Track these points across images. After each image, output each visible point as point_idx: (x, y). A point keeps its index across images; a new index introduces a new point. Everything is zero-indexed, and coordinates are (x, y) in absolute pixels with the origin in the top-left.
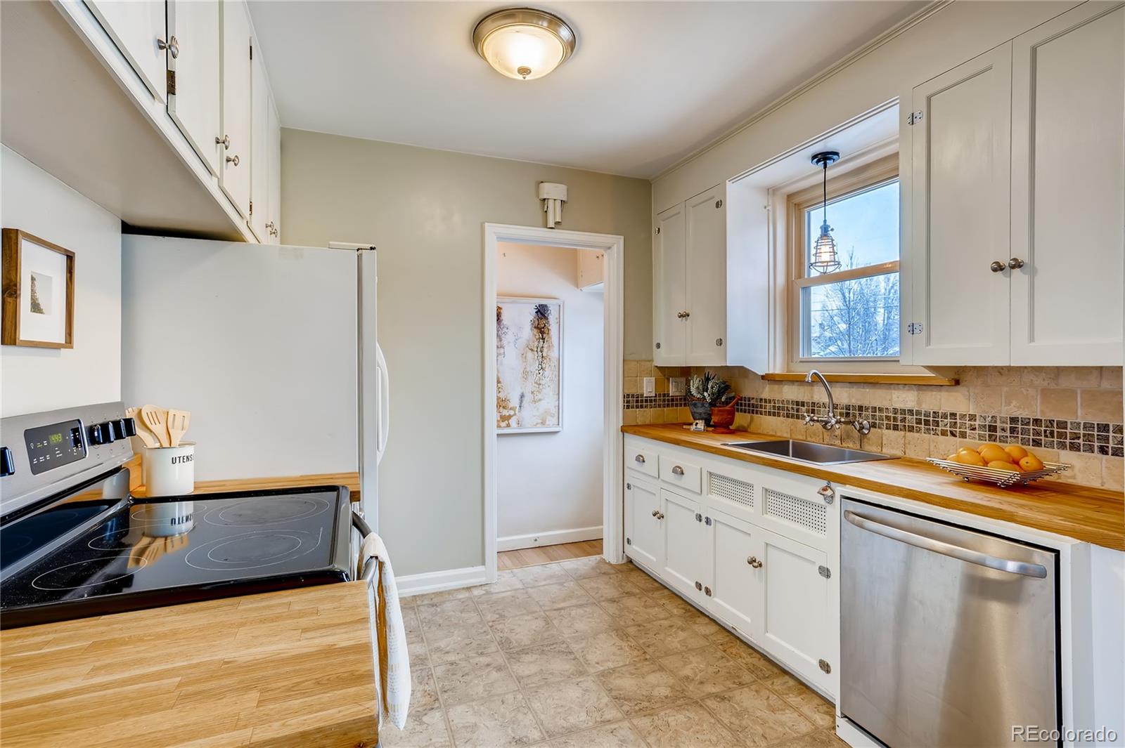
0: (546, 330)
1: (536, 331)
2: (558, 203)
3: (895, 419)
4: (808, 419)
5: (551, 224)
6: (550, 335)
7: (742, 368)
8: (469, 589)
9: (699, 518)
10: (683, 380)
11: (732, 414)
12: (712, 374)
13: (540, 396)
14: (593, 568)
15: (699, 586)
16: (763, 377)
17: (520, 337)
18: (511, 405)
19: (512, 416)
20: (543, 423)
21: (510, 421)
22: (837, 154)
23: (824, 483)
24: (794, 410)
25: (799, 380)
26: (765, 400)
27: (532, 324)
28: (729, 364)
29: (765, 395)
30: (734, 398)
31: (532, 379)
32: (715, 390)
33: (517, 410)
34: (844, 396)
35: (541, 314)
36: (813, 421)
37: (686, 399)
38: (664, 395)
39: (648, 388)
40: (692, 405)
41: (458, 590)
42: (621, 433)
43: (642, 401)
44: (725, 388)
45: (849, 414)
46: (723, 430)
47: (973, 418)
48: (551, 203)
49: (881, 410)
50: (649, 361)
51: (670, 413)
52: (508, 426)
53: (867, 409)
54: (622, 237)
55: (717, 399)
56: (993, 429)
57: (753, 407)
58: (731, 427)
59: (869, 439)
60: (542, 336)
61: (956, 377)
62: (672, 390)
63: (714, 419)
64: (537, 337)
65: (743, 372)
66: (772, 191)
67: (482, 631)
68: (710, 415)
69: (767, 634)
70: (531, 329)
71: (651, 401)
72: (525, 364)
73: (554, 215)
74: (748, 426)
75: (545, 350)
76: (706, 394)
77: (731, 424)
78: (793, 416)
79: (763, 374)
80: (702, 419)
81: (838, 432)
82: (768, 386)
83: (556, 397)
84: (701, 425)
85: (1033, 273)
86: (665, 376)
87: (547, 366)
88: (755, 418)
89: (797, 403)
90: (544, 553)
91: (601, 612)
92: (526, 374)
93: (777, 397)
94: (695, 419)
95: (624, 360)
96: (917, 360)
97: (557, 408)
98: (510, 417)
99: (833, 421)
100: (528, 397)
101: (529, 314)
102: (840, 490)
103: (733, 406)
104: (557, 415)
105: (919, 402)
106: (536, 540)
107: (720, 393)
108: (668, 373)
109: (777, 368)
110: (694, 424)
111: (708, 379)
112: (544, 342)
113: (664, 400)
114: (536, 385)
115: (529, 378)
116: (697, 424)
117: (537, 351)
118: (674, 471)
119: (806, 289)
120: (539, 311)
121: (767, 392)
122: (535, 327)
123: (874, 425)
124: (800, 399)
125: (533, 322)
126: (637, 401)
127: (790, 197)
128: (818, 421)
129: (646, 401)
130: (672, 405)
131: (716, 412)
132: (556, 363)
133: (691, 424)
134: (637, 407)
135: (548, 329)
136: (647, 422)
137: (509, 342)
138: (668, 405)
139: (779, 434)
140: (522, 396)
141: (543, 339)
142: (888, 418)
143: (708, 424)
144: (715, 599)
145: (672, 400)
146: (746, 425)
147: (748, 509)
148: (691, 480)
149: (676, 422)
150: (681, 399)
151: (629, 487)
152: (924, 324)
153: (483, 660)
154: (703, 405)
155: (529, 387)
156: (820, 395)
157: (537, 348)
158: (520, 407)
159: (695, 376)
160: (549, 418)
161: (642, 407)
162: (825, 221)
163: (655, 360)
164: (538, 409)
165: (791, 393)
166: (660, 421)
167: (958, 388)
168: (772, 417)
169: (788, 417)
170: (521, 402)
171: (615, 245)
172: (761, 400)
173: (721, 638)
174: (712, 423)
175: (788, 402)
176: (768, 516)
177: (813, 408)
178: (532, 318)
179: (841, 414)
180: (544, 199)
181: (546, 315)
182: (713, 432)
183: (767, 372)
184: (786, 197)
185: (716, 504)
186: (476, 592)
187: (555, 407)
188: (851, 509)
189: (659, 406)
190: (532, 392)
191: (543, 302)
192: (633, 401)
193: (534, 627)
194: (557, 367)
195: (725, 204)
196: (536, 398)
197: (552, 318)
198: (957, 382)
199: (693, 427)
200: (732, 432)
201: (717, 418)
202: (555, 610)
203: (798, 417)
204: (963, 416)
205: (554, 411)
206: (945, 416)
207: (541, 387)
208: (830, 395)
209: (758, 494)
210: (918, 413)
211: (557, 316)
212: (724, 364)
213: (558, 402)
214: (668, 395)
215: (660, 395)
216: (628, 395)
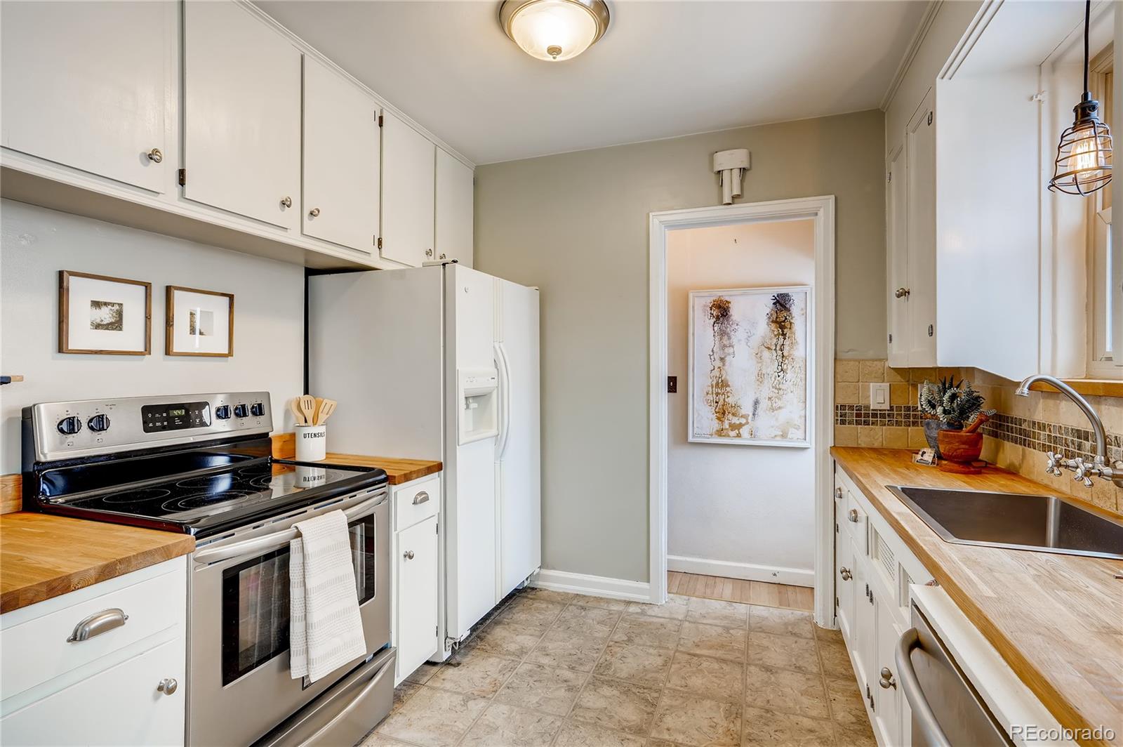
0: (787, 324)
1: (773, 326)
2: (736, 173)
5: (727, 199)
6: (793, 330)
8: (628, 603)
9: (867, 590)
13: (779, 403)
15: (868, 691)
17: (754, 334)
18: (743, 412)
19: (744, 425)
20: (784, 436)
21: (741, 430)
26: (1039, 424)
27: (769, 318)
28: (940, 365)
29: (1039, 417)
31: (768, 383)
33: (750, 418)
35: (781, 305)
37: (911, 417)
38: (908, 409)
39: (877, 396)
41: (618, 601)
46: (960, 467)
48: (726, 175)
50: (880, 360)
51: (918, 436)
52: (739, 436)
54: (833, 196)
60: (783, 331)
63: (941, 449)
64: (776, 333)
66: (1047, 66)
67: (596, 647)
70: (768, 324)
71: (883, 415)
72: (760, 365)
73: (731, 187)
75: (786, 348)
76: (939, 410)
82: (1041, 401)
83: (802, 405)
84: (929, 455)
86: (907, 380)
87: (790, 367)
88: (1027, 452)
90: (780, 593)
91: (739, 677)
92: (761, 377)
93: (1053, 421)
95: (836, 358)
97: (803, 419)
98: (741, 425)
100: (764, 404)
101: (764, 306)
104: (803, 427)
106: (775, 575)
108: (912, 376)
110: (921, 453)
111: (945, 387)
112: (785, 339)
113: (907, 416)
114: (774, 390)
115: (766, 382)
116: (924, 453)
117: (775, 350)
120: (778, 302)
122: (773, 322)
125: (769, 316)
126: (859, 415)
129: (875, 415)
132: (802, 364)
134: (858, 423)
135: (791, 323)
136: (877, 445)
137: (739, 340)
138: (915, 423)
140: (756, 403)
141: (784, 335)
143: (939, 455)
151: (837, 529)
153: (568, 674)
155: (766, 391)
157: (776, 346)
158: (754, 414)
160: (792, 430)
161: (866, 423)
163: (890, 359)
164: (777, 419)
170: (755, 409)
172: (1034, 423)
178: (768, 311)
180: (720, 171)
181: (788, 306)
186: (632, 609)
187: (800, 417)
189: (898, 423)
190: (770, 398)
191: (783, 290)
192: (849, 414)
193: (647, 663)
194: (803, 369)
195: (935, 116)
196: (774, 405)
197: (796, 310)
199: (917, 457)
202: (689, 654)
205: (800, 422)
207: (781, 392)
208: (1097, 423)
209: (896, 570)
211: (803, 306)
212: (935, 366)
213: (804, 412)
214: (915, 409)
215: (899, 408)
216: (843, 407)
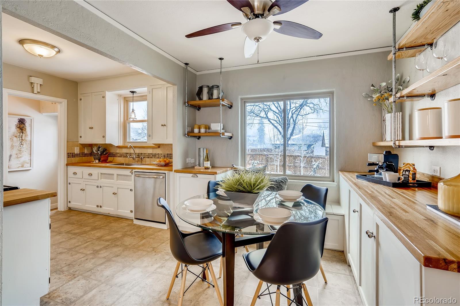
0: (24, 129)
1: (18, 129)
2: (39, 85)
3: (148, 156)
4: (129, 157)
5: (35, 92)
6: (26, 131)
7: (111, 144)
9: (98, 187)
10: (90, 148)
11: (107, 157)
12: (101, 146)
13: (20, 156)
14: (54, 214)
15: (98, 206)
16: (117, 147)
17: (10, 132)
20: (22, 166)
22: (136, 92)
23: (131, 170)
24: (125, 155)
25: (126, 147)
26: (118, 153)
28: (106, 143)
30: (108, 153)
32: (102, 150)
34: (137, 151)
36: (130, 157)
37: (91, 154)
38: (83, 153)
39: (77, 150)
40: (94, 155)
42: (66, 167)
43: (74, 155)
44: (105, 150)
45: (139, 155)
46: (105, 162)
47: (162, 154)
48: (35, 85)
49: (145, 154)
50: (77, 142)
51: (85, 159)
53: (143, 154)
54: (67, 100)
55: (102, 153)
56: (165, 156)
57: (114, 155)
58: (107, 161)
59: (143, 161)
61: (159, 146)
62: (86, 151)
63: (102, 159)
64: (19, 131)
65: (111, 145)
66: (120, 96)
68: (100, 158)
69: (118, 211)
70: (16, 128)
71: (78, 155)
72: (12, 143)
73: (37, 89)
74: (113, 161)
75: (23, 137)
76: (99, 152)
77: (107, 160)
78: (125, 157)
79: (117, 146)
80: (97, 159)
81: (136, 160)
82: (118, 149)
83: (29, 156)
84: (97, 161)
85: (167, 127)
86: (83, 147)
87: (25, 143)
88: (114, 158)
89: (126, 153)
92: (13, 147)
93: (121, 152)
94: (95, 160)
95: (67, 142)
96: (151, 143)
97: (30, 160)
99: (135, 157)
100: (14, 156)
101: (15, 122)
102: (134, 170)
103: (108, 155)
104: (30, 163)
105: (153, 151)
107: (103, 152)
108: (84, 146)
109: (121, 144)
111: (99, 148)
112: (23, 134)
113: (83, 155)
114: (18, 151)
115: (15, 148)
116: (96, 161)
118: (89, 175)
119: (129, 123)
120: (20, 121)
121: (118, 151)
122: (18, 127)
123: (144, 158)
124: (127, 152)
125: (17, 125)
126: (72, 155)
127: (125, 98)
128: (131, 157)
129: (76, 155)
130: (86, 156)
131: (102, 157)
132: (30, 142)
133: (94, 161)
134: (72, 157)
136: (76, 162)
138: (84, 156)
139: (121, 162)
140: (11, 156)
141: (22, 132)
142: (147, 155)
143: (99, 161)
144: (103, 208)
145: (86, 155)
146: (112, 160)
147: (113, 181)
148: (95, 176)
149: (87, 161)
150: (89, 154)
151: (70, 184)
152: (151, 135)
154: (98, 155)
155: (15, 152)
156: (132, 151)
157: (19, 136)
158: (9, 160)
159: (95, 147)
160: (25, 164)
161: (74, 157)
162: (133, 108)
163: (79, 141)
164: (19, 161)
165: (124, 151)
166: (81, 162)
167: (159, 148)
168: (120, 158)
169: (124, 157)
170: (10, 158)
171: (64, 103)
172: (116, 153)
173: (105, 217)
174: (101, 161)
175: (124, 153)
176: (118, 181)
177: (130, 154)
179: (137, 155)
180: (32, 83)
181: (24, 123)
182: (101, 163)
183: (118, 145)
184: (123, 98)
185: (104, 181)
188: (136, 174)
189: (81, 156)
190: (16, 154)
191: (22, 117)
192: (70, 155)
194: (30, 144)
195: (106, 98)
196: (18, 156)
197: (27, 124)
198: (159, 147)
199: (94, 162)
200: (108, 163)
201: (103, 158)
203: (127, 157)
204: (160, 154)
205: (28, 161)
206: (157, 154)
207: (21, 152)
208: (134, 151)
209: (115, 176)
210: (153, 154)
211: (30, 123)
212: (105, 143)
213: (30, 158)
214: (84, 153)
215: (81, 153)
216: (69, 153)
